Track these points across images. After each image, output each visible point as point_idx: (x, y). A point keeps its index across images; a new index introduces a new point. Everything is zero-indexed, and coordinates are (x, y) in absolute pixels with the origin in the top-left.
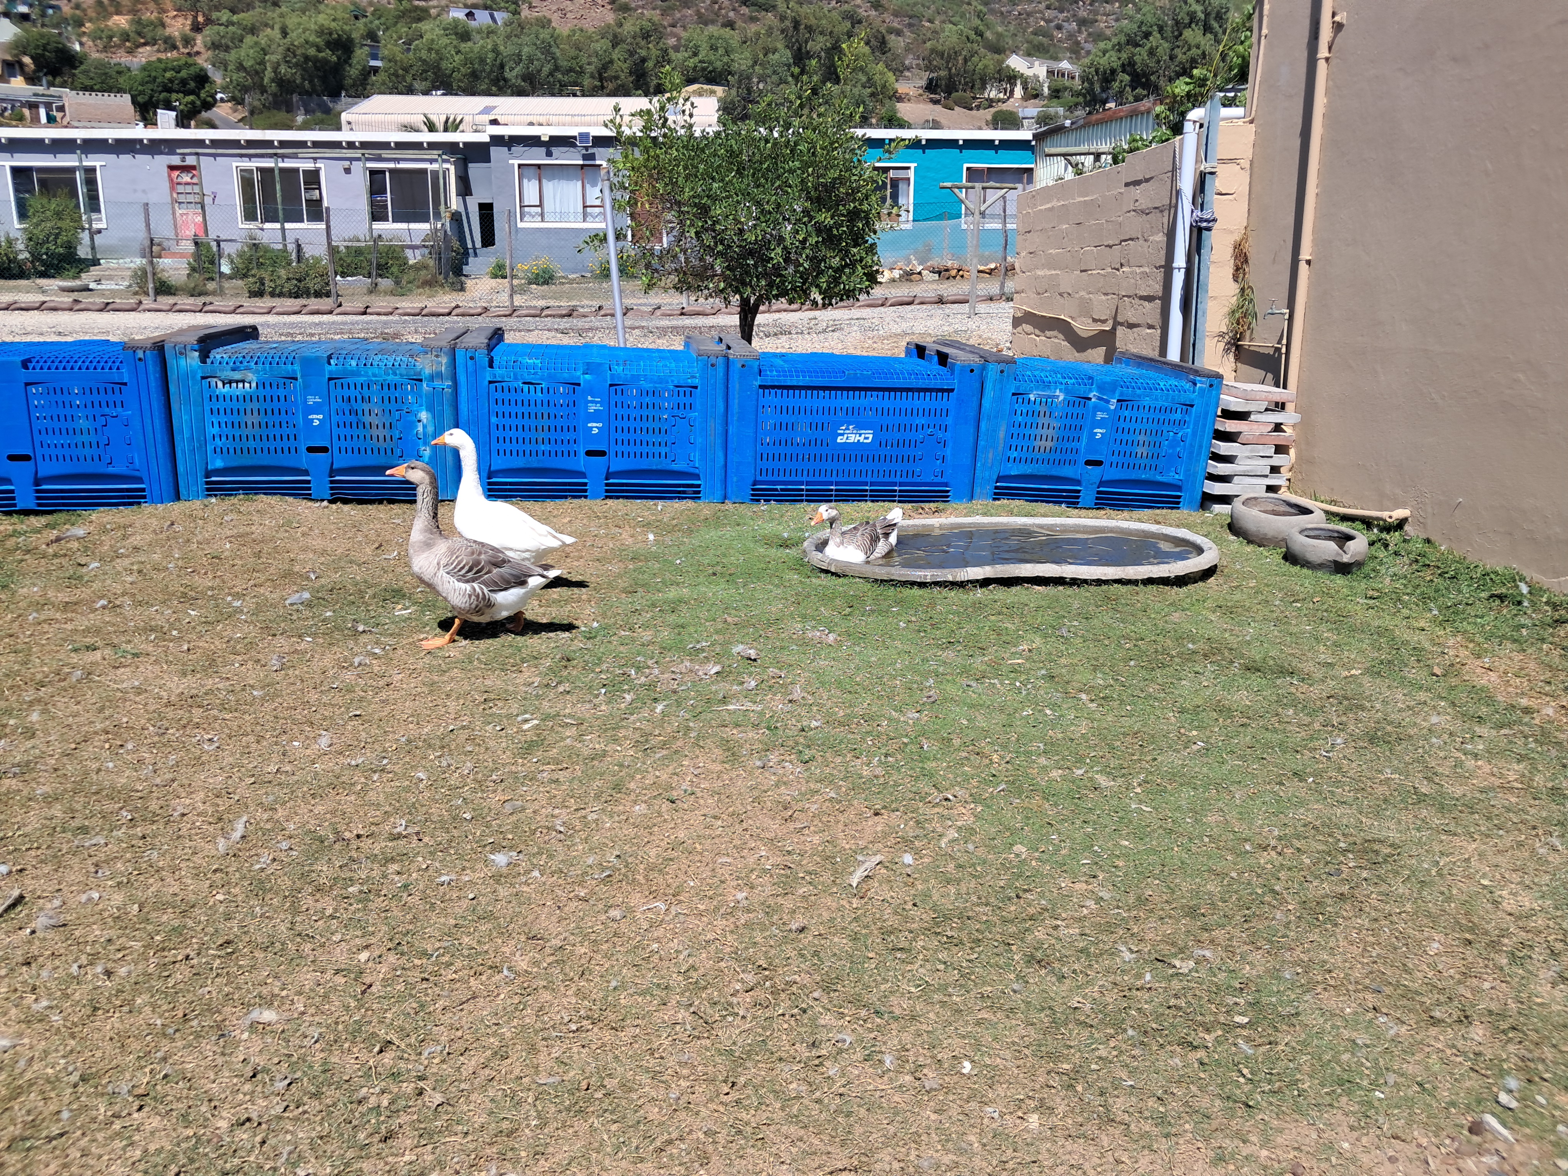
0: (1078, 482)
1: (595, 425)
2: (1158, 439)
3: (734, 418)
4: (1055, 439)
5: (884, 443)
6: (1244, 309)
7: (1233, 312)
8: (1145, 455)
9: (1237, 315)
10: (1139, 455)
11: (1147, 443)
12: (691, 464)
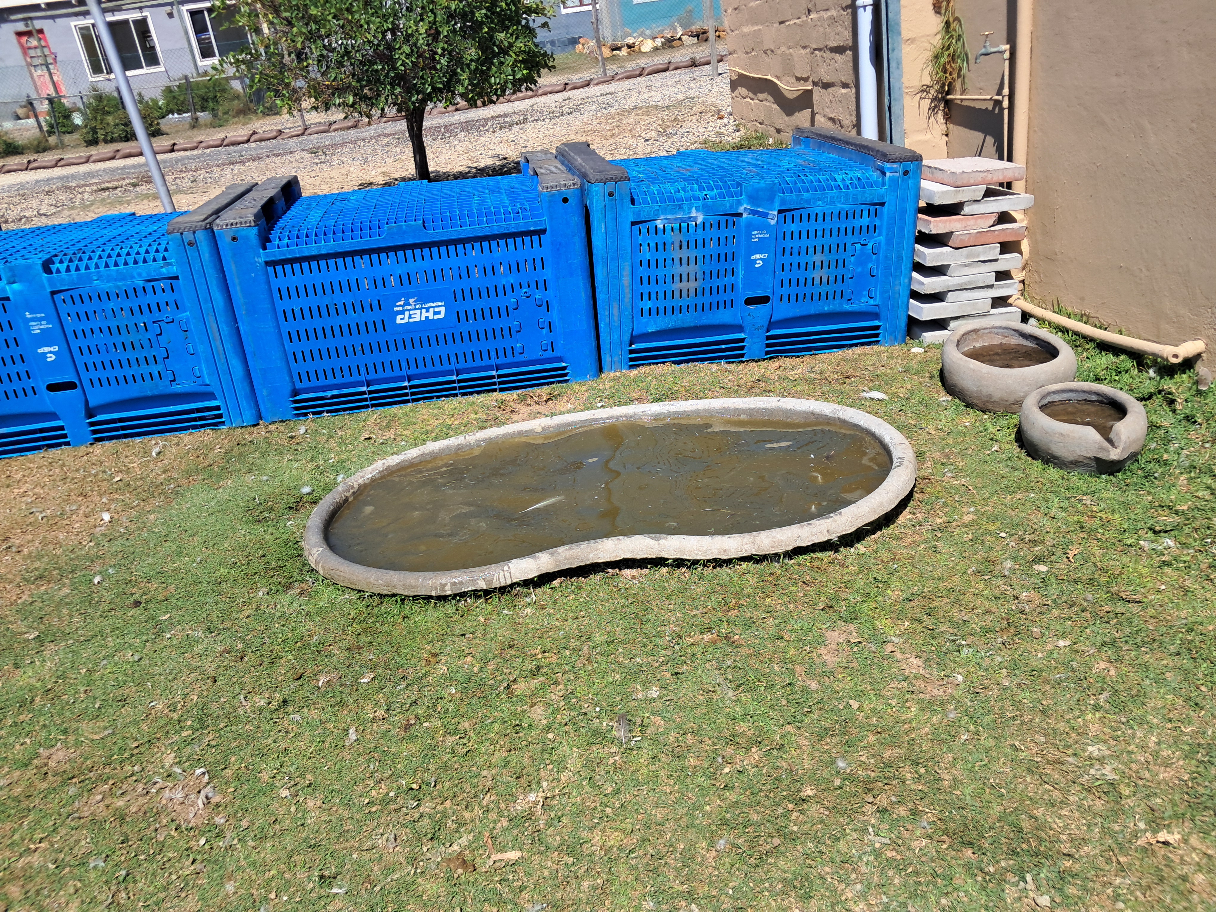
0: (740, 328)
1: (47, 349)
2: (841, 256)
3: (241, 312)
4: (700, 276)
5: (462, 316)
6: (951, 50)
7: (937, 57)
8: (825, 280)
9: (942, 61)
10: (817, 281)
11: (825, 264)
12: (199, 381)
